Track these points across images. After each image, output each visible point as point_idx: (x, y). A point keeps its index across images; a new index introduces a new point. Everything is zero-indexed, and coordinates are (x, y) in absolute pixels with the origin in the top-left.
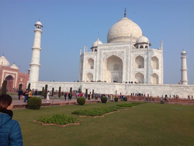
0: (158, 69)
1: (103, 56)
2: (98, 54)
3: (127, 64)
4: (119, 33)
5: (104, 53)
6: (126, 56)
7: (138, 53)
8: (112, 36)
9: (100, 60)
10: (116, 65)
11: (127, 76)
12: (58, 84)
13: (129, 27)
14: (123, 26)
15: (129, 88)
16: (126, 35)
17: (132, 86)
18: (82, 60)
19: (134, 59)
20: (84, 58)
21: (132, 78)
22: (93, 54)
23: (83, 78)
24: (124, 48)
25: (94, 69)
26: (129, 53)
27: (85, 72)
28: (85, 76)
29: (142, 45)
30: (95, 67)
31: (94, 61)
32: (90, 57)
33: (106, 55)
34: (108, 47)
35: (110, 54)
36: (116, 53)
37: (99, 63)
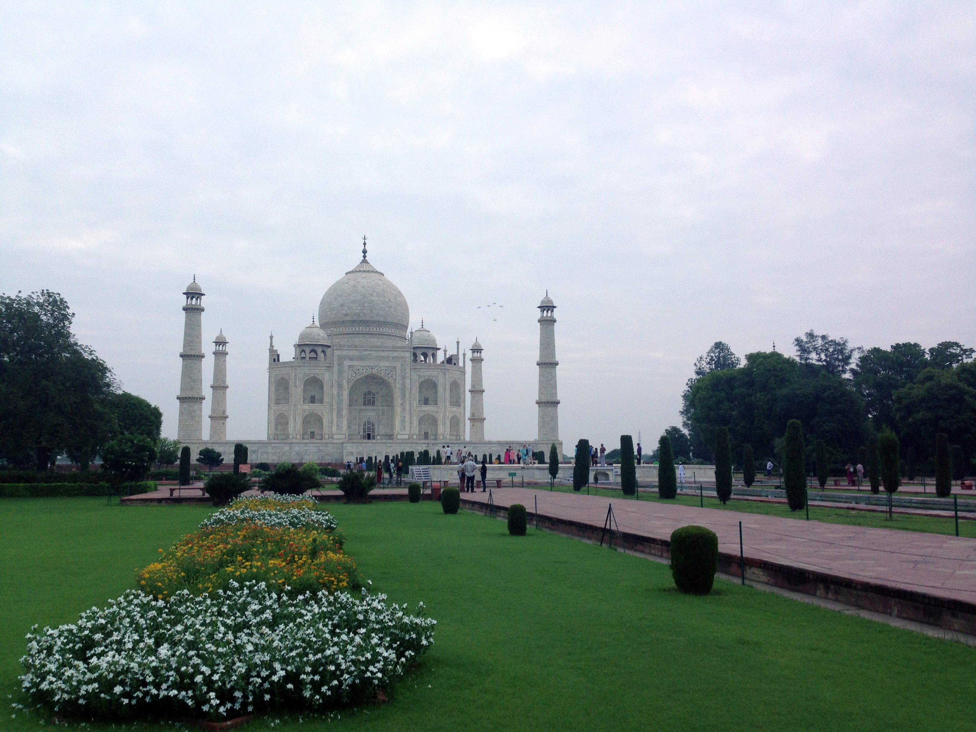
0: (460, 406)
1: (347, 373)
2: (335, 369)
3: (404, 395)
4: (365, 311)
5: (350, 367)
6: (402, 376)
8: (346, 315)
9: (338, 381)
10: (369, 393)
11: (403, 421)
12: (273, 445)
13: (387, 300)
14: (375, 294)
16: (382, 319)
18: (283, 379)
19: (418, 386)
20: (294, 374)
21: (415, 425)
22: (321, 367)
23: (295, 426)
24: (395, 358)
25: (325, 404)
26: (408, 371)
27: (299, 411)
28: (299, 421)
29: (425, 351)
30: (326, 399)
31: (325, 384)
32: (314, 374)
33: (355, 373)
34: (359, 354)
35: (365, 369)
36: (379, 370)
37: (336, 390)
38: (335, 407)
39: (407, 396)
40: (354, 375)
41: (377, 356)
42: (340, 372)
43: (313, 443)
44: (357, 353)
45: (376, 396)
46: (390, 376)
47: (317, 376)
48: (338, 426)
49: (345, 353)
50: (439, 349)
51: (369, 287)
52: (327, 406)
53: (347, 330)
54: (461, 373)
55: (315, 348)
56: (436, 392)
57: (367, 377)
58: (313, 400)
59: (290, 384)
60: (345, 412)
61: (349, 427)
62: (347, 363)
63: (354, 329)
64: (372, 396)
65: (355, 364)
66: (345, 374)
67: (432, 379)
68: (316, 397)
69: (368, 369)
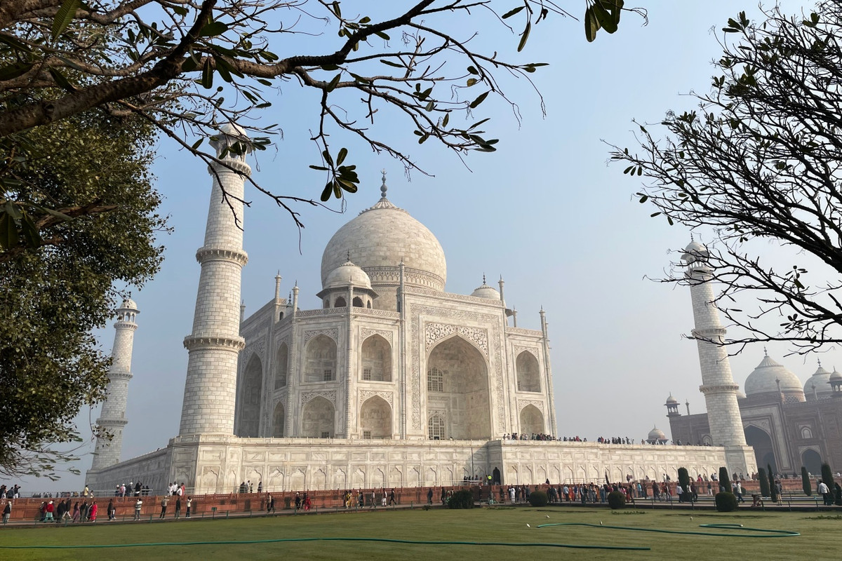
1: (424, 334)
2: (408, 325)
3: (499, 374)
5: (428, 323)
6: (495, 345)
7: (522, 342)
9: (413, 346)
10: (436, 370)
18: (322, 337)
19: (515, 361)
21: (516, 420)
22: (387, 320)
24: (485, 318)
25: (394, 382)
26: (502, 337)
27: (355, 393)
28: (356, 410)
30: (395, 374)
31: (392, 348)
32: (377, 331)
33: (435, 334)
34: (439, 305)
35: (448, 330)
36: (466, 333)
37: (411, 359)
38: (408, 388)
39: (504, 375)
40: (434, 338)
41: (462, 311)
42: (415, 329)
44: (436, 303)
45: (445, 376)
46: (481, 343)
47: (382, 335)
48: (413, 420)
49: (420, 301)
52: (397, 385)
58: (366, 376)
59: (339, 346)
60: (424, 397)
64: (438, 377)
65: (435, 321)
66: (422, 334)
67: (530, 351)
68: (373, 371)
69: (452, 330)
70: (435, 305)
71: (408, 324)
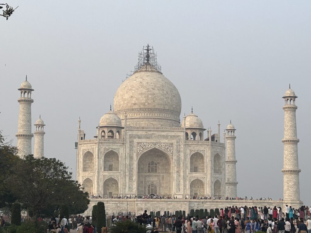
0: (221, 173)
1: (137, 149)
3: (179, 164)
4: (149, 102)
5: (138, 143)
6: (177, 151)
7: (195, 148)
8: (135, 104)
9: (130, 155)
10: (153, 162)
11: (178, 185)
15: (203, 206)
16: (162, 107)
17: (207, 203)
18: (89, 152)
19: (189, 158)
20: (97, 149)
21: (187, 188)
22: (117, 143)
23: (98, 188)
24: (173, 137)
25: (120, 171)
26: (182, 146)
27: (101, 177)
28: (101, 184)
29: (194, 131)
30: (121, 167)
31: (120, 156)
32: (112, 149)
33: (142, 148)
34: (145, 133)
35: (150, 145)
36: (160, 146)
37: (128, 161)
38: (127, 174)
39: (182, 165)
40: (142, 150)
41: (159, 135)
42: (131, 147)
43: (113, 201)
44: (144, 133)
45: (158, 165)
46: (169, 150)
47: (114, 150)
48: (129, 188)
49: (135, 133)
50: (205, 130)
51: (151, 83)
52: (122, 173)
53: (136, 115)
54: (222, 148)
55: (113, 129)
56: (203, 163)
57: (151, 151)
58: (110, 168)
59: (94, 156)
60: (135, 178)
61: (138, 189)
62: (136, 140)
63: (140, 115)
64: (154, 165)
65: (142, 142)
66: (135, 149)
67: (200, 152)
68: (113, 166)
69: (152, 145)
70: (143, 134)
71: (128, 144)
